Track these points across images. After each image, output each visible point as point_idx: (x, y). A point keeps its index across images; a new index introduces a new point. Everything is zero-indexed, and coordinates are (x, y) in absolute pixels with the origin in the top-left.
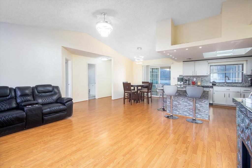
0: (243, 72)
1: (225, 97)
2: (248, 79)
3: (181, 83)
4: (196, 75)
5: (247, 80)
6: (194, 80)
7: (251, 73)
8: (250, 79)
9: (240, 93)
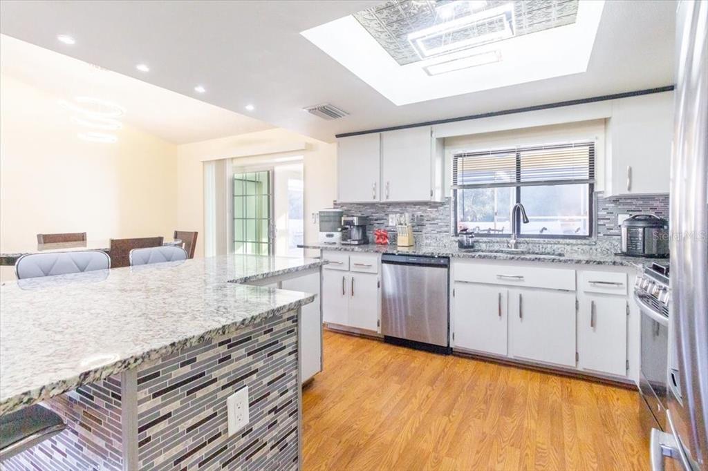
0: (591, 182)
1: (500, 315)
2: (616, 219)
3: (332, 236)
4: (387, 197)
5: (612, 225)
6: (390, 224)
7: (629, 189)
8: (628, 217)
9: (572, 297)
